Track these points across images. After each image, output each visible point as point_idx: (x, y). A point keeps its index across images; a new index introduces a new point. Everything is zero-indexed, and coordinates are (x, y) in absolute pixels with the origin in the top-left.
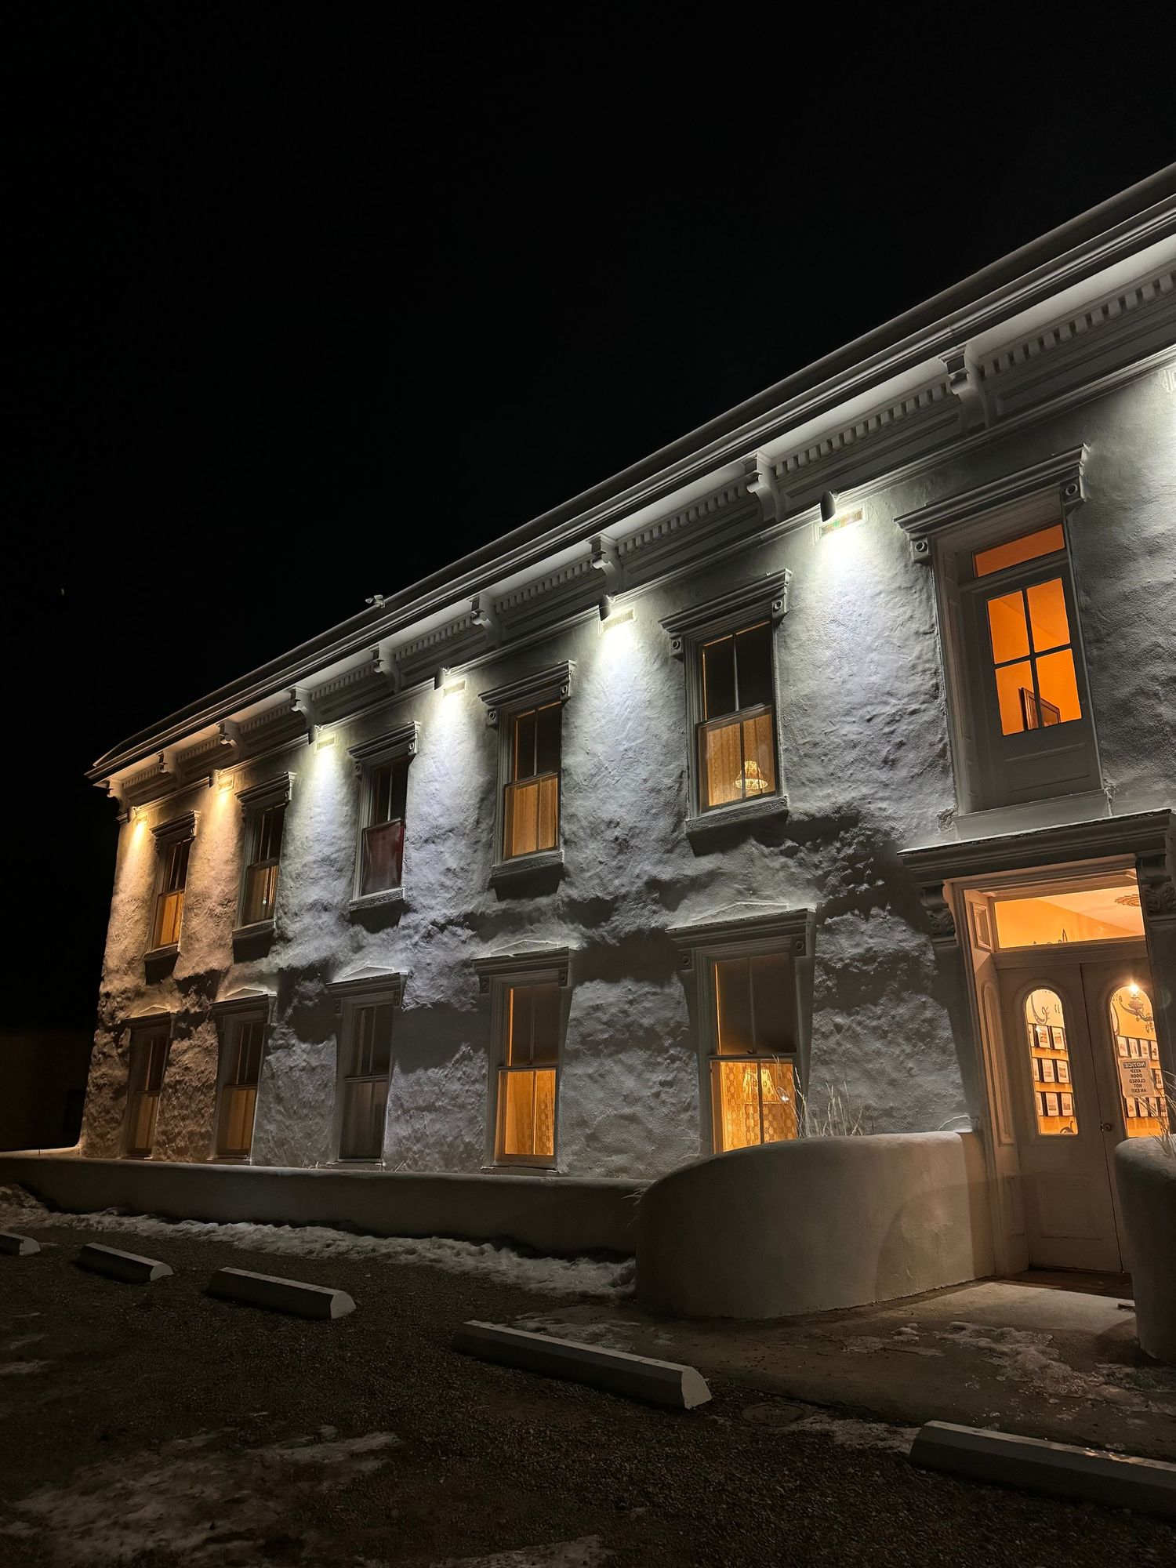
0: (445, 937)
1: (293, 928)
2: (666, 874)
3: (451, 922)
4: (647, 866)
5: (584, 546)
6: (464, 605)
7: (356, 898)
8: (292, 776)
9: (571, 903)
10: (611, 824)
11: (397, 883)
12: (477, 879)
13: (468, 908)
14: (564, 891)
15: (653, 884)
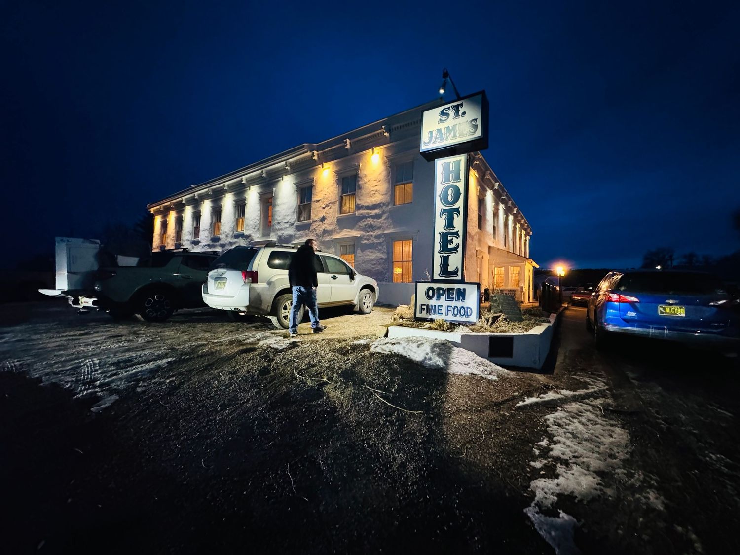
0: (205, 248)
1: (184, 243)
2: (231, 241)
3: (206, 245)
4: (230, 240)
5: (222, 185)
6: (207, 190)
7: (193, 239)
8: (183, 215)
9: (221, 244)
10: (226, 232)
11: (199, 237)
12: (209, 238)
13: (208, 243)
14: (220, 242)
15: (230, 242)
